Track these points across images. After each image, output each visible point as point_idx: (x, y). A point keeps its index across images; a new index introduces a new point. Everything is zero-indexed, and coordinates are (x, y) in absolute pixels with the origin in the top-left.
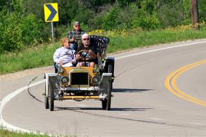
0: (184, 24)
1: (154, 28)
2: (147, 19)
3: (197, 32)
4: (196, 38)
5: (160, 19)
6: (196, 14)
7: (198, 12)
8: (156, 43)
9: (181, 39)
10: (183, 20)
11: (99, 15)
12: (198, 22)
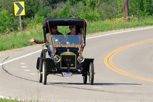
0: (118, 17)
1: (96, 20)
2: (90, 13)
3: (127, 23)
4: (127, 28)
5: (100, 13)
6: (127, 9)
7: (128, 8)
8: (97, 31)
9: (116, 28)
10: (117, 14)
11: (55, 11)
12: (129, 15)
